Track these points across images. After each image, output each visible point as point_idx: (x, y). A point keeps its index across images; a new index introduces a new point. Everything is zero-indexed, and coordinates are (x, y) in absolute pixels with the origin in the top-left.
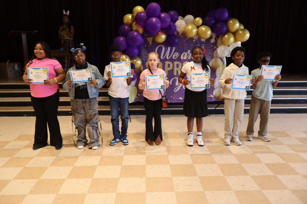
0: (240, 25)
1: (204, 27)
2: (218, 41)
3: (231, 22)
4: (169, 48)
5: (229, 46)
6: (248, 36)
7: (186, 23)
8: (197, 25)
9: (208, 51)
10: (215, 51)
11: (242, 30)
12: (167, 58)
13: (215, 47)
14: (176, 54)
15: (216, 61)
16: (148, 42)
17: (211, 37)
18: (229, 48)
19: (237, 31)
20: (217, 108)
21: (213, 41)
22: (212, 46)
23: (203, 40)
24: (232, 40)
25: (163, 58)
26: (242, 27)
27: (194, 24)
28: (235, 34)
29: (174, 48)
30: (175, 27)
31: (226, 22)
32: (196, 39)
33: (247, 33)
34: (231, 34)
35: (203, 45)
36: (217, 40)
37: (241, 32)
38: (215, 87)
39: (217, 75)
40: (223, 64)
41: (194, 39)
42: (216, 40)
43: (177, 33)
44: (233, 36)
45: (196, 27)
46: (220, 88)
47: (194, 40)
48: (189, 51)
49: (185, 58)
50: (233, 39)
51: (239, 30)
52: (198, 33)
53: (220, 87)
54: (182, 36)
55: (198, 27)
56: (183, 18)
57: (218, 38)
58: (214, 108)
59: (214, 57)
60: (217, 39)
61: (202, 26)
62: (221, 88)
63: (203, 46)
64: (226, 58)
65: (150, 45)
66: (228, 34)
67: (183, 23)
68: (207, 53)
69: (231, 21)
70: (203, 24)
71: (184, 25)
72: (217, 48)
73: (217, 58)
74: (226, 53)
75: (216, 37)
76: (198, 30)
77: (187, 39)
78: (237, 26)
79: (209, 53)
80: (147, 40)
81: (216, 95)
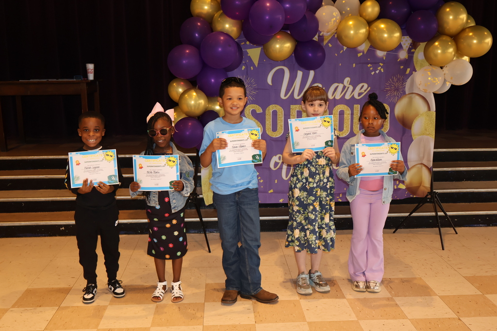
0: (468, 19)
1: (383, 23)
2: (415, 55)
3: (448, 10)
4: (300, 74)
5: (442, 68)
6: (488, 43)
7: (341, 13)
8: (367, 18)
9: (393, 80)
10: (409, 80)
11: (471, 28)
12: (296, 97)
13: (409, 70)
15: (410, 102)
17: (400, 47)
18: (444, 72)
19: (463, 30)
20: (414, 214)
21: (403, 55)
22: (402, 67)
23: (380, 54)
24: (452, 53)
25: (285, 96)
26: (472, 24)
27: (361, 16)
28: (456, 38)
29: (312, 73)
30: (316, 22)
31: (435, 11)
32: (363, 52)
33: (486, 37)
34: (449, 39)
35: (381, 64)
36: (413, 53)
37: (471, 34)
38: (410, 165)
39: (414, 138)
40: (429, 109)
41: (360, 52)
42: (411, 53)
43: (319, 36)
44: (454, 43)
45: (365, 22)
46: (422, 167)
47: (359, 55)
48: (347, 80)
49: (338, 96)
50: (454, 50)
51: (467, 30)
52: (369, 37)
53: (419, 166)
54: (330, 45)
55: (370, 23)
56: (333, 3)
57: (415, 49)
58: (407, 214)
59: (407, 93)
60: (413, 50)
61: (379, 21)
62: (424, 169)
63: (379, 68)
64: (435, 95)
65: (253, 65)
66: (441, 38)
67: (334, 14)
68: (390, 84)
69: (448, 7)
70: (382, 16)
71: (338, 18)
72: (414, 72)
73: (414, 95)
74: (436, 84)
75: (410, 47)
76: (371, 29)
77: (342, 51)
78: (463, 19)
79: (394, 85)
80: (248, 55)
81: (411, 183)
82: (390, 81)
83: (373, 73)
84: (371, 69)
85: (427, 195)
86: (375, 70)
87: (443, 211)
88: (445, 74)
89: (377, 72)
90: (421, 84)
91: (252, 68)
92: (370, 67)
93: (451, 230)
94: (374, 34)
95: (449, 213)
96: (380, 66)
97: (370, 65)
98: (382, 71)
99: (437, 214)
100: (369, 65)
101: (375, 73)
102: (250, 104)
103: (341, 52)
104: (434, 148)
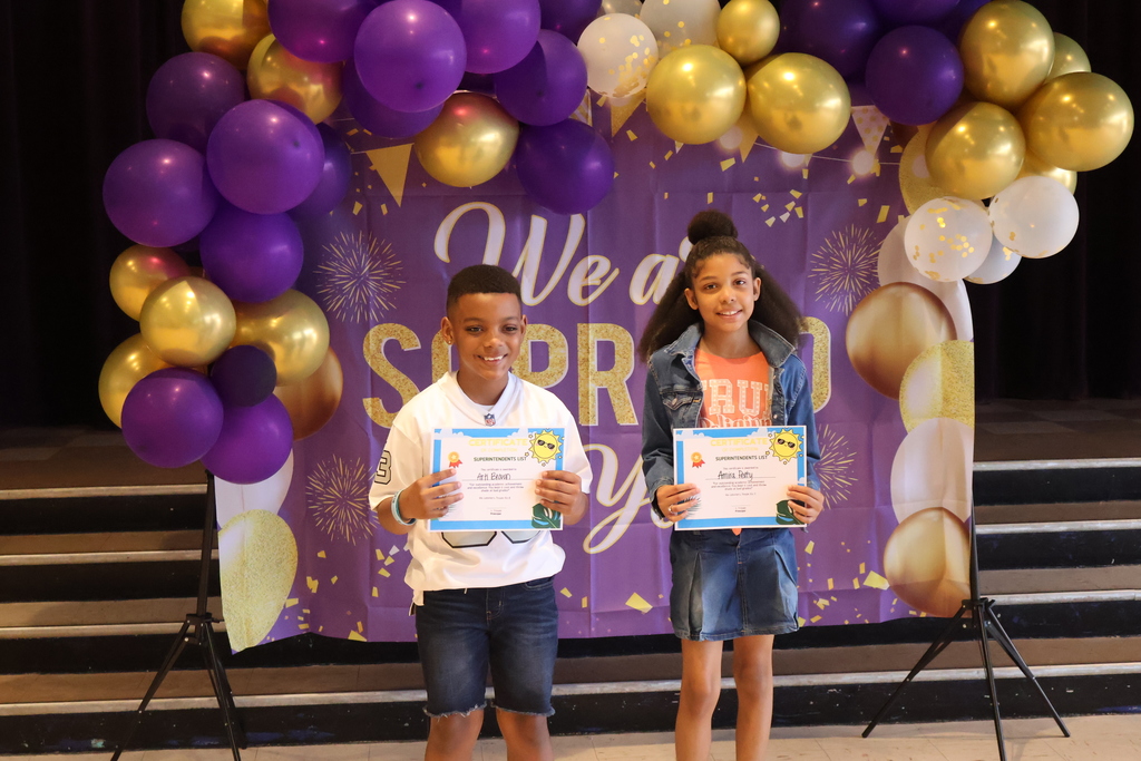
0: (1058, 48)
1: (794, 67)
2: (903, 165)
3: (992, 24)
4: (539, 225)
5: (987, 202)
6: (1119, 127)
7: (658, 36)
8: (740, 52)
9: (835, 242)
10: (887, 242)
11: (1074, 81)
13: (885, 210)
14: (595, 266)
15: (896, 313)
16: (376, 179)
17: (850, 139)
18: (991, 218)
19: (1042, 87)
20: (923, 675)
21: (863, 164)
22: (862, 202)
23: (789, 161)
24: (1008, 157)
26: (1077, 63)
27: (722, 46)
28: (1021, 110)
29: (577, 223)
30: (580, 67)
31: (953, 27)
32: (737, 156)
33: (1113, 108)
34: (998, 114)
35: (796, 194)
36: (897, 157)
37: (1067, 99)
38: (901, 510)
39: (907, 426)
40: (953, 333)
41: (725, 158)
42: (887, 156)
43: (595, 108)
44: (1014, 128)
45: (733, 65)
46: (941, 518)
47: (727, 164)
50: (1015, 149)
51: (1056, 86)
52: (747, 108)
53: (933, 515)
54: (632, 135)
55: (749, 67)
57: (904, 146)
58: (900, 676)
59: (882, 282)
60: (896, 150)
61: (778, 62)
62: (948, 522)
63: (790, 206)
64: (973, 289)
65: (389, 199)
66: (974, 113)
67: (634, 41)
68: (827, 256)
69: (997, 15)
70: (786, 44)
71: (647, 51)
72: (901, 217)
73: (904, 289)
74: (965, 255)
75: (887, 139)
76: (752, 87)
77: (670, 154)
78: (1040, 54)
79: (839, 258)
80: (372, 168)
81: (906, 572)
82: (827, 247)
83: (770, 222)
84: (765, 208)
85: (961, 611)
86: (777, 210)
87: (1018, 664)
88: (992, 224)
89: (784, 217)
90: (918, 254)
91: (384, 209)
92: (762, 203)
93: (1048, 724)
94: (760, 100)
95: (1038, 671)
96: (793, 199)
97: (759, 195)
98: (801, 215)
99: (989, 673)
100: (757, 198)
101: (778, 221)
102: (381, 321)
103: (667, 157)
104: (976, 459)
